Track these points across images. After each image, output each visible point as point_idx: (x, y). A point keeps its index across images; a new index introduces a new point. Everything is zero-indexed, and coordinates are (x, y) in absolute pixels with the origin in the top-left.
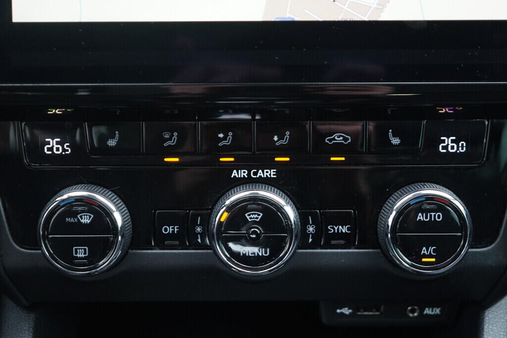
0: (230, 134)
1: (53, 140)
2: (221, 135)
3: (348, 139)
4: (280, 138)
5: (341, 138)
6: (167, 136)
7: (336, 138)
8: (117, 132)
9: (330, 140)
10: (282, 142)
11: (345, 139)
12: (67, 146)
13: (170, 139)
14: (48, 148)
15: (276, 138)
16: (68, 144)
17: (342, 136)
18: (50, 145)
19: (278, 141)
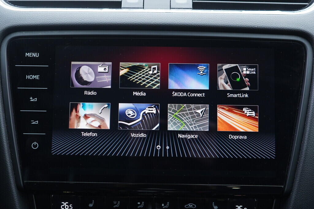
0: (143, 202)
1: (65, 203)
2: (139, 203)
3: (195, 206)
4: (165, 205)
5: (192, 206)
6: (115, 203)
7: (190, 206)
8: (93, 201)
9: (187, 206)
10: (166, 207)
11: (194, 206)
12: (71, 206)
13: (116, 204)
14: (62, 206)
15: (163, 205)
16: (71, 205)
17: (192, 205)
18: (63, 205)
19: (164, 206)
